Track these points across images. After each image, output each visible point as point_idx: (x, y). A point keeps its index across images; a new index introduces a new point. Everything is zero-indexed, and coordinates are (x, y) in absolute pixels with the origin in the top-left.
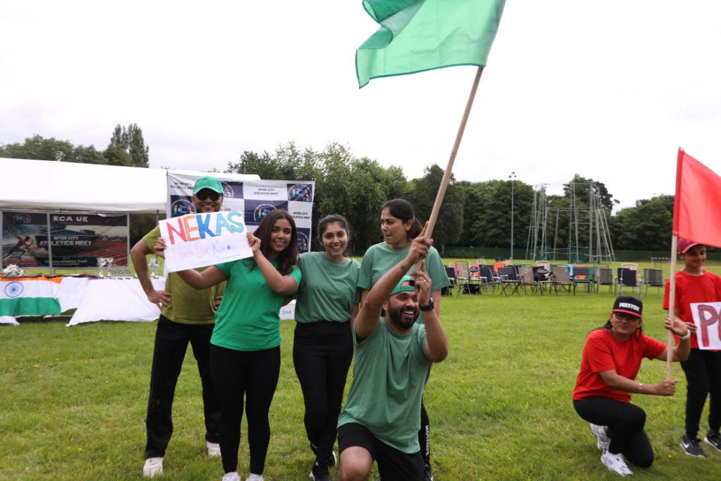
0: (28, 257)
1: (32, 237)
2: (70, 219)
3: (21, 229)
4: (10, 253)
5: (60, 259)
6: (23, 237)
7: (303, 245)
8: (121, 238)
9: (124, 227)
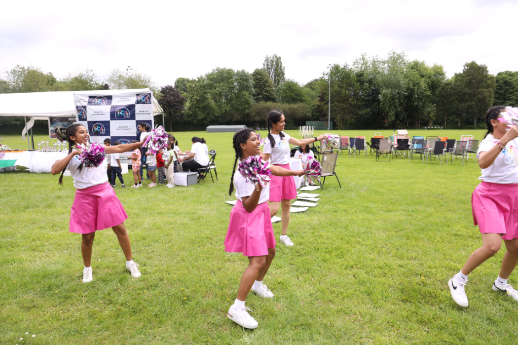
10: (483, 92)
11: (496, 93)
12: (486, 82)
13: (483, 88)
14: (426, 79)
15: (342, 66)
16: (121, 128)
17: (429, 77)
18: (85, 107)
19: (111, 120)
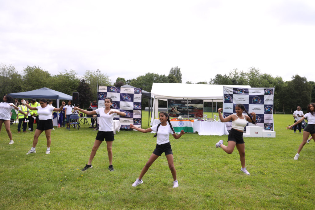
0: (174, 114)
1: (176, 108)
2: (186, 101)
3: (173, 105)
4: (170, 112)
5: (183, 115)
6: (173, 107)
7: (271, 111)
8: (201, 108)
9: (202, 104)
10: (305, 93)
11: (312, 94)
12: (306, 87)
13: (305, 91)
14: (273, 84)
15: (223, 75)
16: (255, 109)
17: (275, 83)
18: (232, 95)
19: (249, 104)
